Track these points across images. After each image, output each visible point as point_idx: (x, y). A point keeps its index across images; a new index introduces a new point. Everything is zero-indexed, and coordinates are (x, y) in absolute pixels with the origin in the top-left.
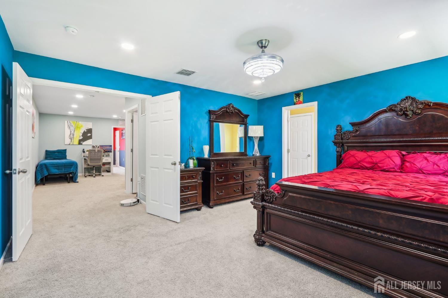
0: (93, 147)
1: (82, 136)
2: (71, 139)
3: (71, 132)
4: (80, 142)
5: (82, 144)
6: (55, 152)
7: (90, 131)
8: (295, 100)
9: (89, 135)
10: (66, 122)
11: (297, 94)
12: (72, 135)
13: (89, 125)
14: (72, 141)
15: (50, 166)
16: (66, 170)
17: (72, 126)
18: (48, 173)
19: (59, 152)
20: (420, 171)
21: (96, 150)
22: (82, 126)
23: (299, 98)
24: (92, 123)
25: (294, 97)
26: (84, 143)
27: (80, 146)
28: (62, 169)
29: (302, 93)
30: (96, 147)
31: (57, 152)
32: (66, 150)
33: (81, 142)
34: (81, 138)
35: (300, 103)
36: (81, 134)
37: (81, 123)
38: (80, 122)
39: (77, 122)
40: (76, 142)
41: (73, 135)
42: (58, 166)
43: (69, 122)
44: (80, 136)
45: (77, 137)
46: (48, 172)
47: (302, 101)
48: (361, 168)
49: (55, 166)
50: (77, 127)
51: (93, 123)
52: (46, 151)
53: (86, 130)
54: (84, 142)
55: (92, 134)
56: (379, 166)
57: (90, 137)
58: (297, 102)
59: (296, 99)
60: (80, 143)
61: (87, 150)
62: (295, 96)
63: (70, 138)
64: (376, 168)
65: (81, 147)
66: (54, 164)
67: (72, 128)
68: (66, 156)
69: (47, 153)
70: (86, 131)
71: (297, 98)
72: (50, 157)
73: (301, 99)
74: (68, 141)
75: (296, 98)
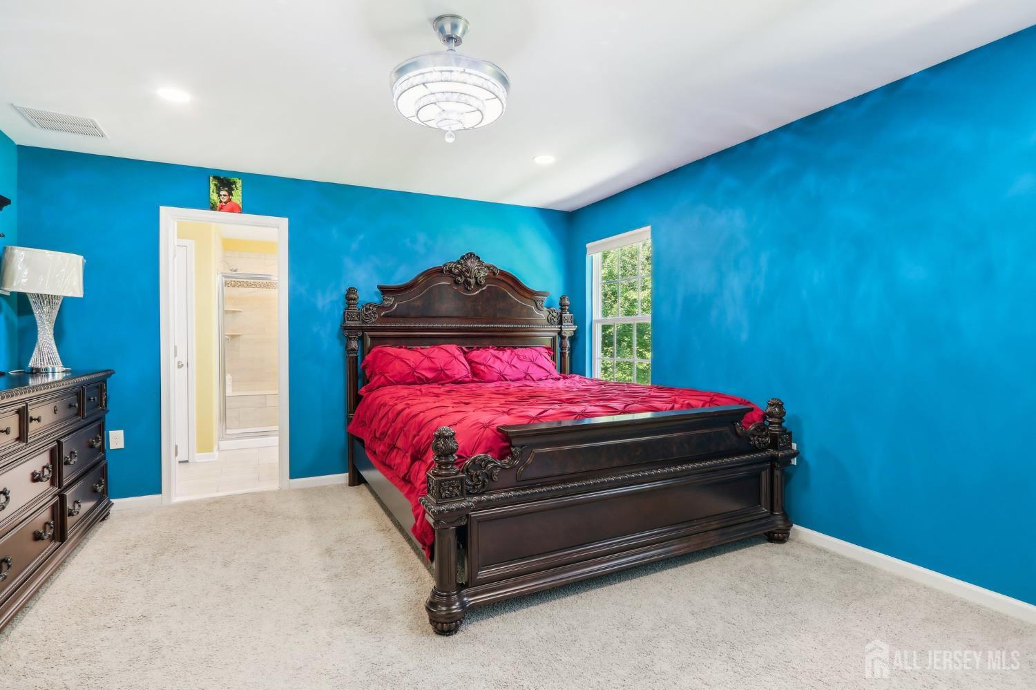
8: (214, 197)
11: (225, 182)
20: (503, 378)
23: (230, 194)
25: (212, 187)
29: (240, 181)
35: (234, 209)
47: (241, 205)
48: (418, 382)
56: (446, 375)
58: (221, 202)
59: (219, 195)
62: (215, 185)
64: (443, 380)
71: (223, 193)
73: (237, 197)
75: (219, 190)
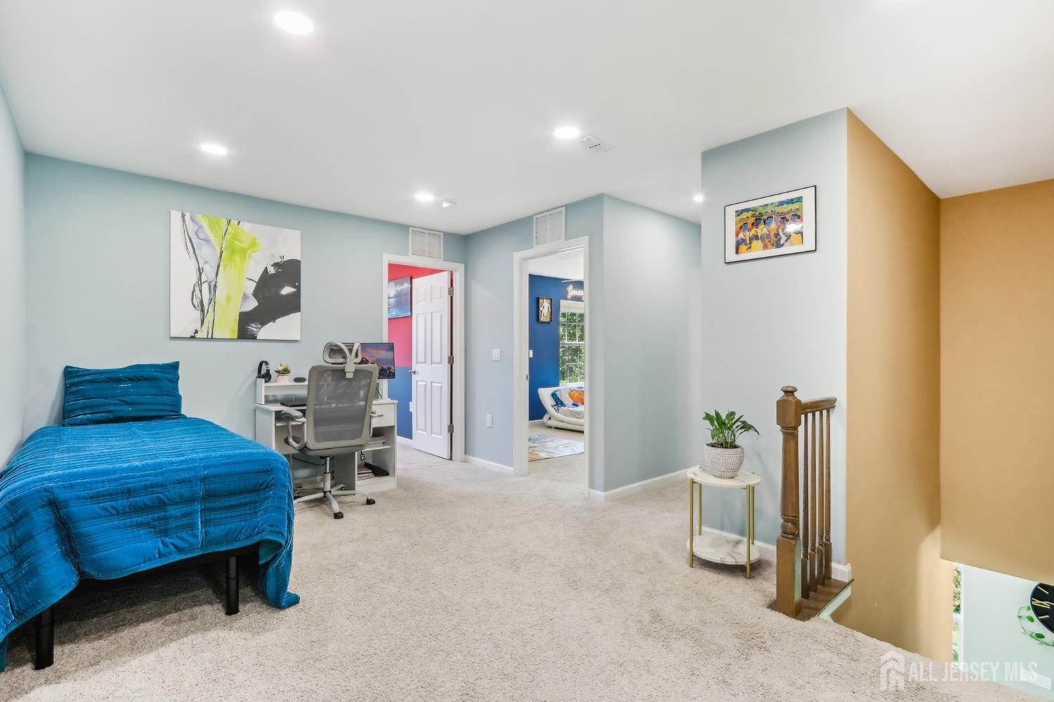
0: (334, 350)
1: (256, 294)
2: (202, 310)
3: (200, 271)
4: (246, 327)
5: (253, 337)
6: (120, 380)
7: (289, 271)
9: (287, 290)
10: (176, 216)
12: (205, 287)
13: (289, 245)
14: (209, 318)
15: (96, 508)
16: (216, 531)
17: (207, 241)
18: (81, 573)
19: (139, 376)
21: (350, 368)
22: (253, 245)
24: (298, 233)
26: (266, 332)
27: (246, 345)
28: (191, 526)
30: (351, 351)
31: (131, 379)
32: (175, 366)
33: (253, 328)
34: (252, 304)
36: (251, 287)
37: (248, 230)
38: (246, 226)
39: (229, 222)
40: (228, 326)
41: (213, 288)
42: (161, 505)
43: (192, 219)
44: (245, 297)
45: (228, 299)
46: (78, 567)
49: (136, 510)
50: (233, 251)
51: (302, 234)
52: (69, 373)
53: (275, 265)
54: (263, 323)
55: (298, 288)
57: (292, 305)
60: (244, 334)
61: (281, 368)
63: (196, 302)
65: (250, 353)
66: (129, 492)
67: (205, 252)
68: (179, 398)
69: (73, 384)
70: (272, 270)
72: (89, 407)
74: (184, 319)
